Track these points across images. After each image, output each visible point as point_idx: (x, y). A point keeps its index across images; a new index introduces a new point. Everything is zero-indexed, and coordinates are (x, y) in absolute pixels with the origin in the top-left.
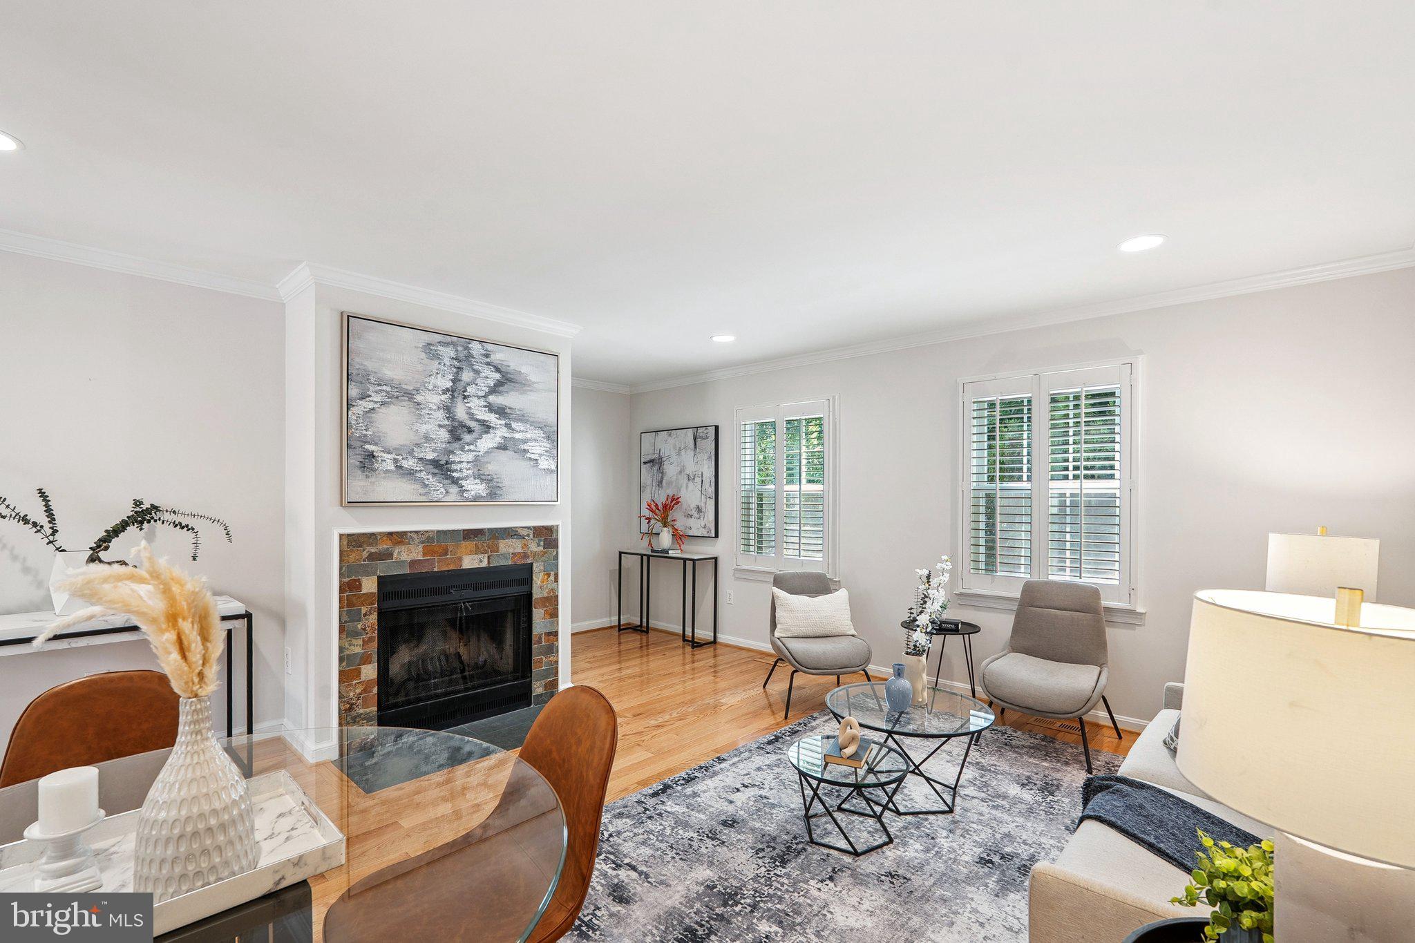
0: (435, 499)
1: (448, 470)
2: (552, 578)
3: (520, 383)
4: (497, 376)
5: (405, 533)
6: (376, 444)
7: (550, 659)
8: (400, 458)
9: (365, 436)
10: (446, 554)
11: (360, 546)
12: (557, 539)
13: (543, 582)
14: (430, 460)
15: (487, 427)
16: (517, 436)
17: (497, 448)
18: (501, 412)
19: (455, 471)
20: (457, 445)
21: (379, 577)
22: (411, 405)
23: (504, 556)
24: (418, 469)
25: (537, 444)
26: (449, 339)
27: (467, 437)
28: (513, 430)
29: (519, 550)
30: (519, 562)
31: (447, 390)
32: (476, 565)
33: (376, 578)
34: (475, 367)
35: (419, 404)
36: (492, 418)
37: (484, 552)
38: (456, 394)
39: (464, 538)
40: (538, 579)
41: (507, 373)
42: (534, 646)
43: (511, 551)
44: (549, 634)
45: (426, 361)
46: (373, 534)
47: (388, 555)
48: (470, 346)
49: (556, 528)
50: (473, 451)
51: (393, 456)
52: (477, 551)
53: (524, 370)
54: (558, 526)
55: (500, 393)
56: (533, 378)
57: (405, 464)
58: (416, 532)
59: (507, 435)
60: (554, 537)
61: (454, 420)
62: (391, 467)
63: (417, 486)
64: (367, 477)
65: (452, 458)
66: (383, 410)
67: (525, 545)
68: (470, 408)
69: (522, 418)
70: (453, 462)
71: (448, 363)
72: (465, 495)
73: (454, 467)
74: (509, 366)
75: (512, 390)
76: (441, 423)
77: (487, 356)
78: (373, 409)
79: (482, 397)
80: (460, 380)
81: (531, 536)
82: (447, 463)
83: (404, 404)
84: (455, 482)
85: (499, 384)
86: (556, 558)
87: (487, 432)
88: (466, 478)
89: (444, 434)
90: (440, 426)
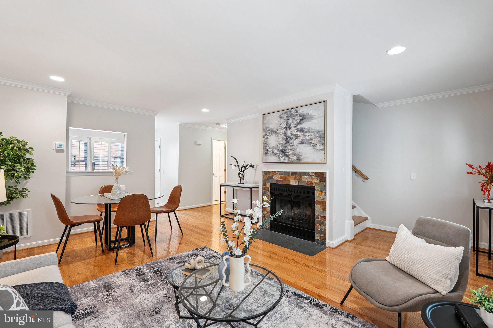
0: (282, 162)
1: (285, 152)
2: (323, 194)
3: (309, 118)
4: (300, 118)
5: (276, 171)
6: (268, 147)
7: (323, 227)
8: (273, 150)
9: (266, 145)
10: (286, 179)
11: (266, 174)
12: (326, 178)
13: (319, 195)
14: (280, 150)
15: (297, 136)
16: (307, 138)
17: (300, 143)
18: (301, 130)
19: (287, 152)
20: (287, 144)
21: (271, 184)
22: (276, 134)
23: (304, 182)
24: (277, 153)
25: (315, 140)
26: (286, 111)
27: (291, 141)
28: (306, 136)
29: (309, 180)
30: (309, 185)
31: (285, 127)
32: (294, 184)
33: (269, 183)
34: (293, 117)
35: (278, 134)
36: (298, 133)
37: (297, 180)
38: (287, 128)
39: (291, 175)
40: (317, 193)
41: (304, 116)
42: (316, 219)
43: (307, 181)
44: (322, 217)
45: (280, 120)
46: (269, 172)
47: (271, 178)
48: (292, 111)
49: (325, 173)
50: (292, 146)
51: (272, 150)
52: (295, 179)
53: (310, 112)
54: (326, 172)
55: (301, 124)
56: (313, 114)
57: (275, 152)
58: (278, 171)
59: (303, 138)
60: (324, 177)
61: (287, 136)
62: (271, 153)
63: (277, 158)
64: (266, 156)
65: (286, 149)
66: (270, 137)
67: (312, 179)
68: (291, 131)
69: (309, 131)
70: (287, 150)
71: (285, 119)
72: (290, 160)
73: (286, 151)
74: (304, 113)
75: (306, 121)
76: (283, 138)
77: (297, 112)
78: (268, 137)
79: (295, 127)
80: (289, 123)
81: (315, 176)
82: (285, 150)
83: (274, 134)
84: (287, 156)
85: (301, 120)
86: (325, 186)
87: (297, 138)
88: (290, 155)
89: (284, 141)
90: (283, 139)
